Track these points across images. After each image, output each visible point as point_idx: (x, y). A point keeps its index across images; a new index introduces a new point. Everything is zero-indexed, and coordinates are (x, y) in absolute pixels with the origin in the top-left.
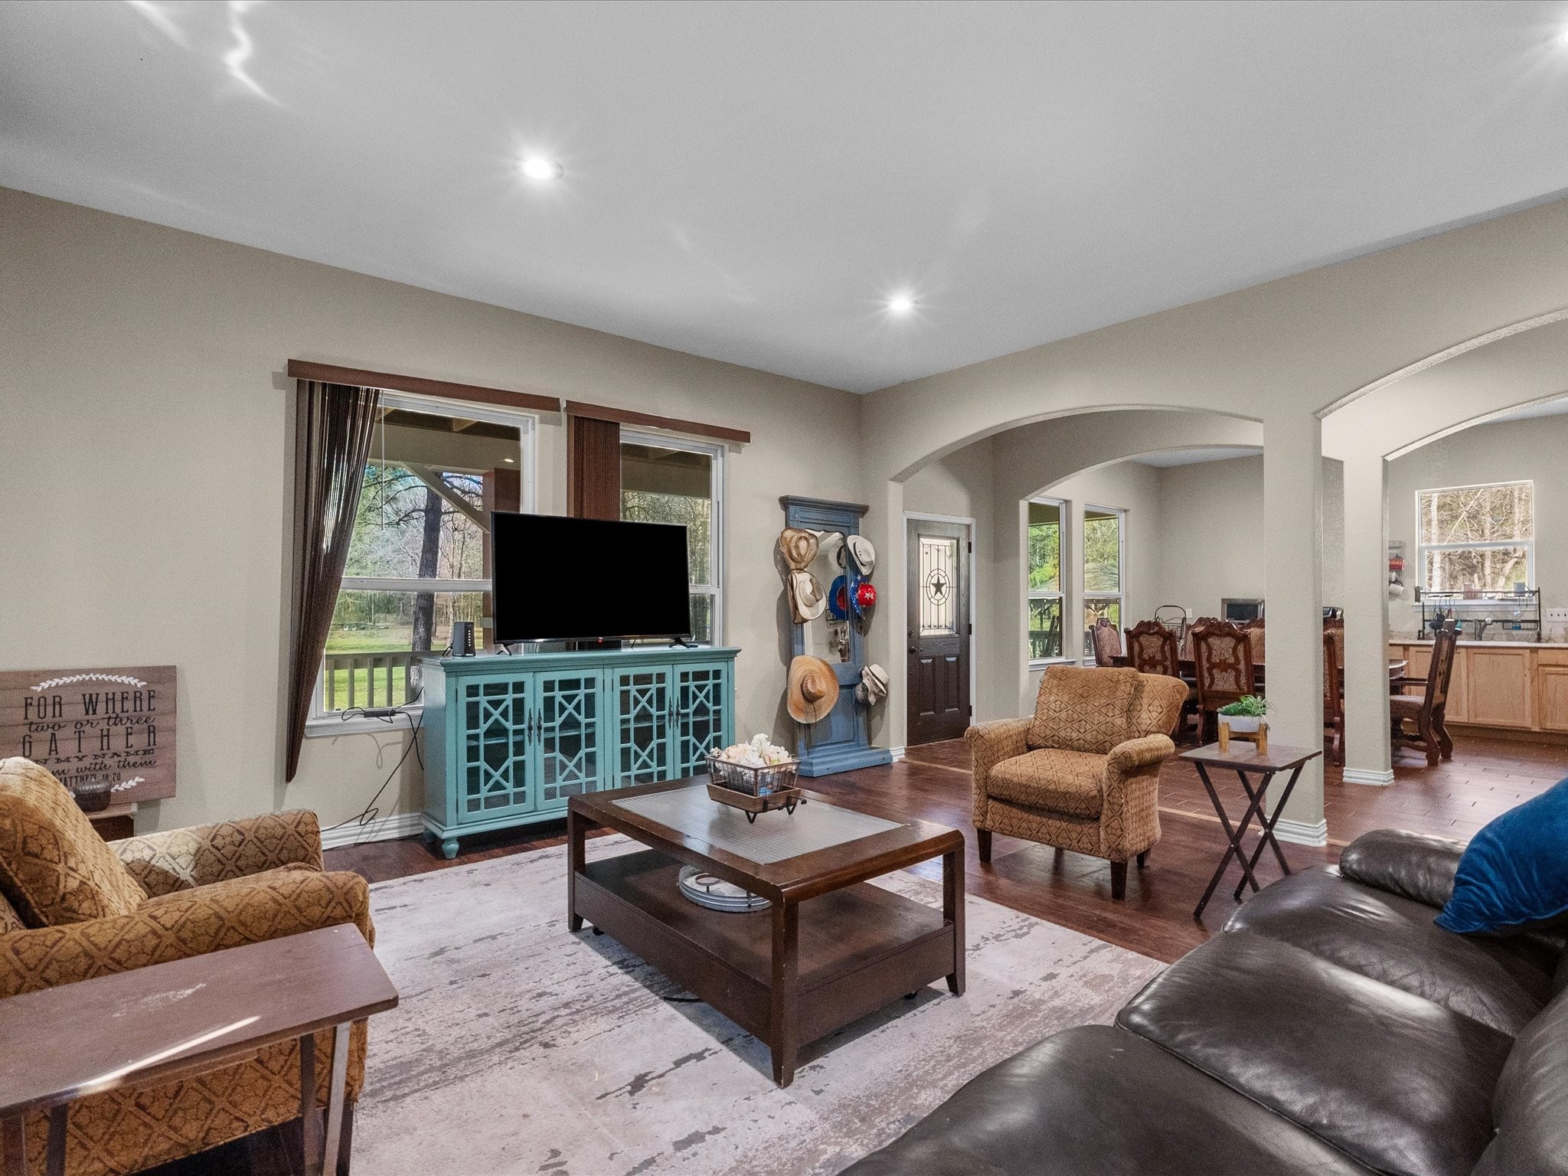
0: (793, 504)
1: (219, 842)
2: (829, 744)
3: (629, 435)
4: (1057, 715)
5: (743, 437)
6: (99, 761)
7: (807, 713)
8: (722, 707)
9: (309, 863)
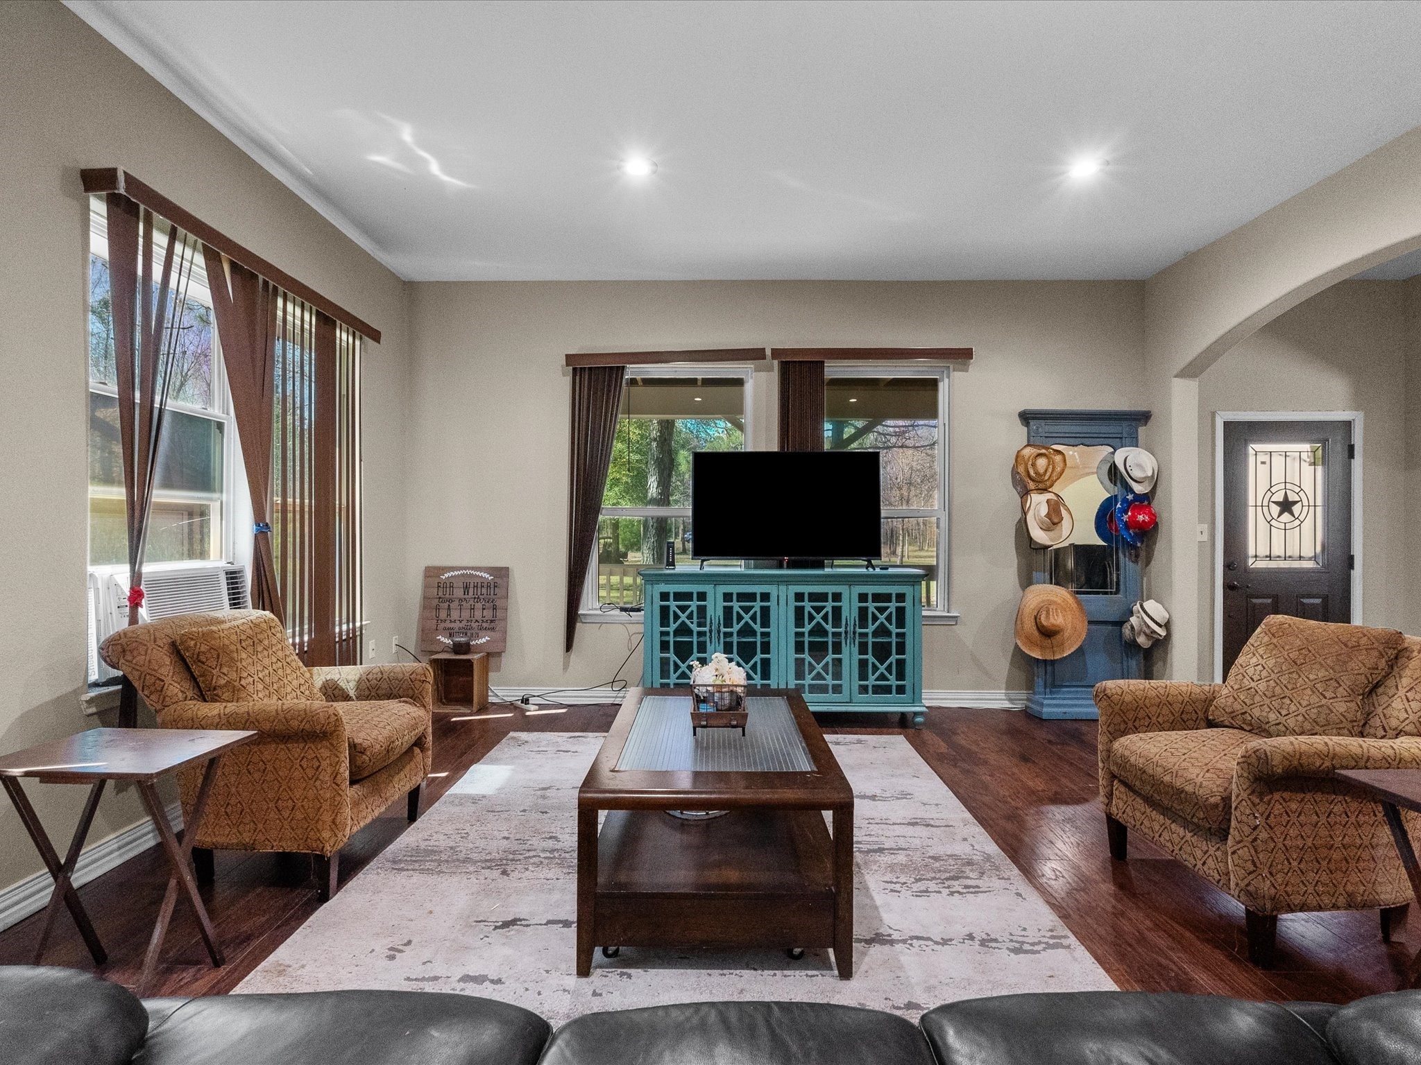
0: (1034, 419)
1: (370, 677)
2: (1083, 686)
3: (834, 370)
4: (1253, 684)
5: (966, 354)
6: (469, 624)
7: (1042, 648)
8: (907, 630)
9: (414, 700)
